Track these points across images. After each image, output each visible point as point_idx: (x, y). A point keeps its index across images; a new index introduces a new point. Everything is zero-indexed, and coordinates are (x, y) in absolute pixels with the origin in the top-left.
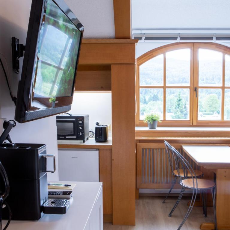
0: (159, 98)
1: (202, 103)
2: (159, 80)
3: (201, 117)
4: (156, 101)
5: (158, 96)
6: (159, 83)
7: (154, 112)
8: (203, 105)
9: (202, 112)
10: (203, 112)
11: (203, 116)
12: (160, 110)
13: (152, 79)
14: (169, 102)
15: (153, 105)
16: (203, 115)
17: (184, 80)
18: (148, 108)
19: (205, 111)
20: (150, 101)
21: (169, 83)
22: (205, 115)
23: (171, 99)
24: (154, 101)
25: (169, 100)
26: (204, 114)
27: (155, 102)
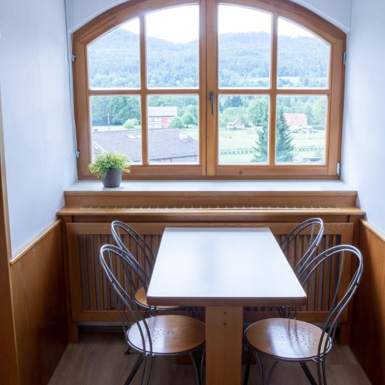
0: (243, 101)
1: (313, 110)
2: (243, 71)
3: (311, 133)
4: (237, 106)
5: (241, 98)
6: (243, 76)
7: (234, 125)
8: (313, 114)
9: (312, 124)
10: (314, 126)
11: (314, 132)
12: (243, 122)
13: (232, 69)
14: (258, 108)
15: (232, 114)
16: (313, 130)
17: (285, 71)
18: (223, 118)
19: (317, 124)
20: (228, 107)
21: (260, 77)
22: (316, 131)
23: (261, 104)
24: (233, 106)
25: (259, 105)
26: (315, 128)
27: (234, 108)
